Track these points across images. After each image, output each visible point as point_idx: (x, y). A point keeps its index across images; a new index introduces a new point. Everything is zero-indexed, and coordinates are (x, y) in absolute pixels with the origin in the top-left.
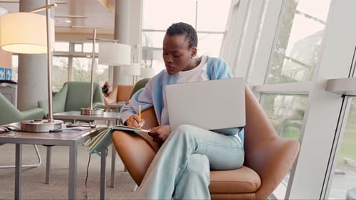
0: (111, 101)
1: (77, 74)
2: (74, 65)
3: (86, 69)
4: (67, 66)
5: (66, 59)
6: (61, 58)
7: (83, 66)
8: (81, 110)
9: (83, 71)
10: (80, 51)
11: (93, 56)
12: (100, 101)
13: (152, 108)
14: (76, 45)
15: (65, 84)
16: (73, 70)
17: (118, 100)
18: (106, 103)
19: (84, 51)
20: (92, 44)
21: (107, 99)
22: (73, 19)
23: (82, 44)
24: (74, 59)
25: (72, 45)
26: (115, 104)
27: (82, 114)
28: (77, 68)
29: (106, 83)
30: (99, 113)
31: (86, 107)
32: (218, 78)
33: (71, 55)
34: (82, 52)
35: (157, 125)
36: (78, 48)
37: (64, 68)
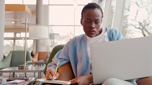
0: (35, 60)
1: (18, 47)
2: (16, 44)
3: (22, 45)
4: (13, 44)
5: (13, 41)
6: (10, 40)
7: (21, 44)
8: (19, 66)
9: (21, 46)
10: (19, 37)
11: (26, 39)
12: (30, 60)
13: (69, 63)
14: (17, 34)
15: (10, 52)
16: (16, 46)
17: (39, 59)
18: (33, 61)
19: (21, 37)
20: (25, 33)
21: (33, 59)
22: (15, 21)
23: (20, 33)
24: (16, 41)
25: (15, 34)
26: (37, 62)
27: (19, 69)
28: (18, 45)
29: (32, 51)
30: (30, 67)
31: (22, 64)
32: (117, 39)
33: (15, 39)
34: (20, 37)
35: (74, 77)
36: (18, 35)
37: (12, 45)
